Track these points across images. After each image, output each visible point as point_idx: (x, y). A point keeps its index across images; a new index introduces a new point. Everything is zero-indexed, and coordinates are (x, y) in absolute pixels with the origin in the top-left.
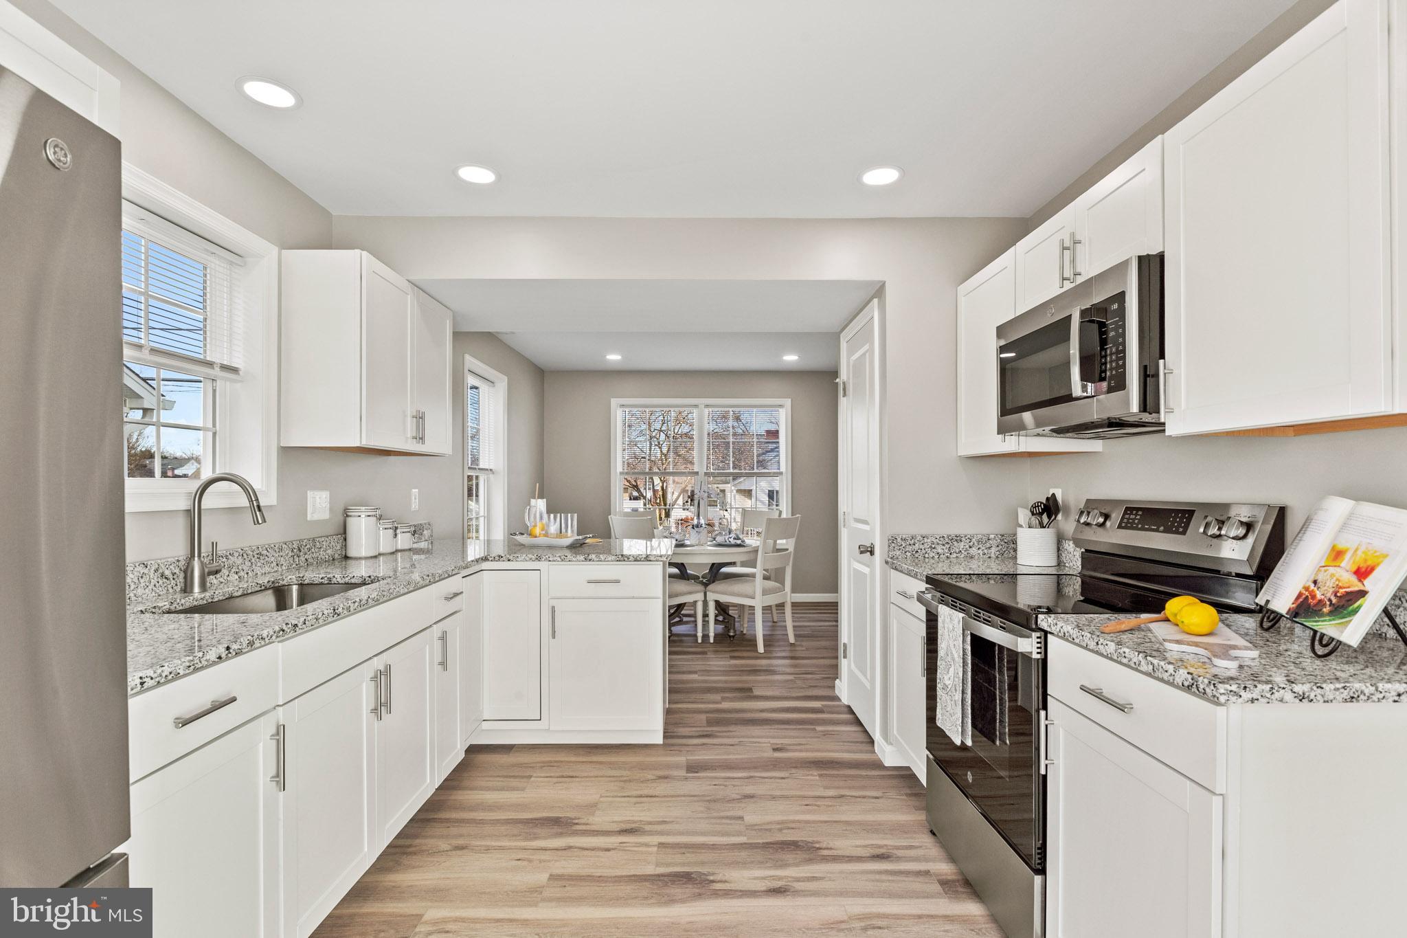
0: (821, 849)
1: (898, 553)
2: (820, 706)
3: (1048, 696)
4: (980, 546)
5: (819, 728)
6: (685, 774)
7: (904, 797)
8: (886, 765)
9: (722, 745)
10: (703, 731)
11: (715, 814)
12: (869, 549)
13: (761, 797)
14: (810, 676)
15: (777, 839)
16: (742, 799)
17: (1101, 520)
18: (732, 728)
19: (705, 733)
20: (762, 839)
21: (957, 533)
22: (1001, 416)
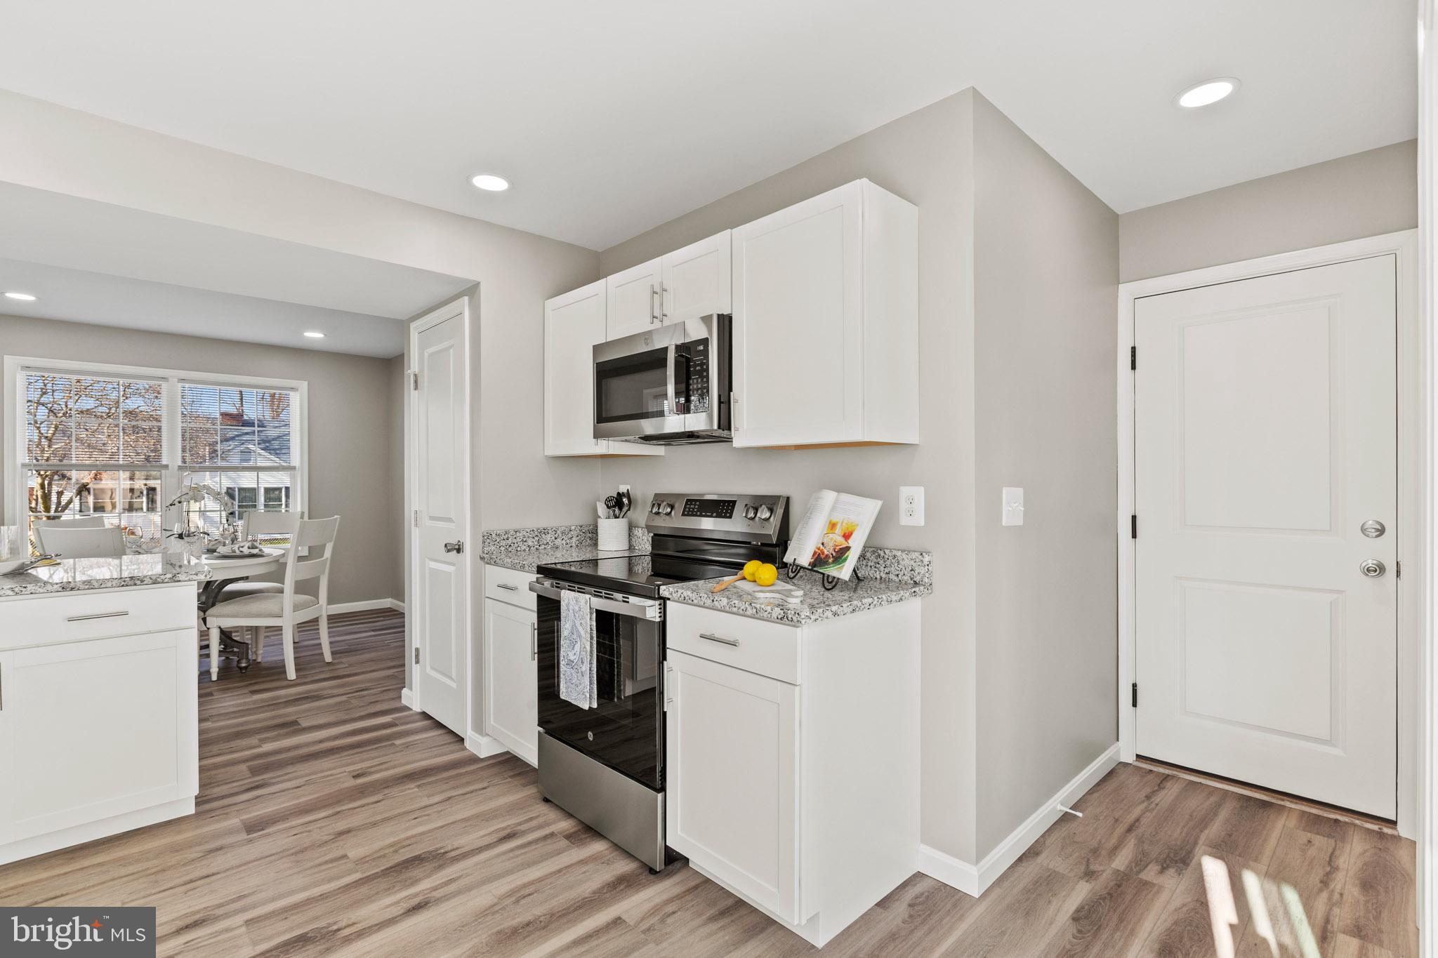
0: (446, 852)
1: (493, 548)
2: (391, 720)
3: (668, 650)
4: (564, 537)
5: (398, 742)
6: (246, 837)
7: (510, 779)
8: (482, 757)
9: (284, 791)
10: (248, 784)
11: (309, 865)
12: (457, 547)
13: (358, 829)
14: (366, 692)
15: (396, 861)
16: (336, 838)
17: (669, 510)
18: (290, 769)
19: (253, 785)
20: (380, 867)
21: (545, 526)
22: (597, 423)
